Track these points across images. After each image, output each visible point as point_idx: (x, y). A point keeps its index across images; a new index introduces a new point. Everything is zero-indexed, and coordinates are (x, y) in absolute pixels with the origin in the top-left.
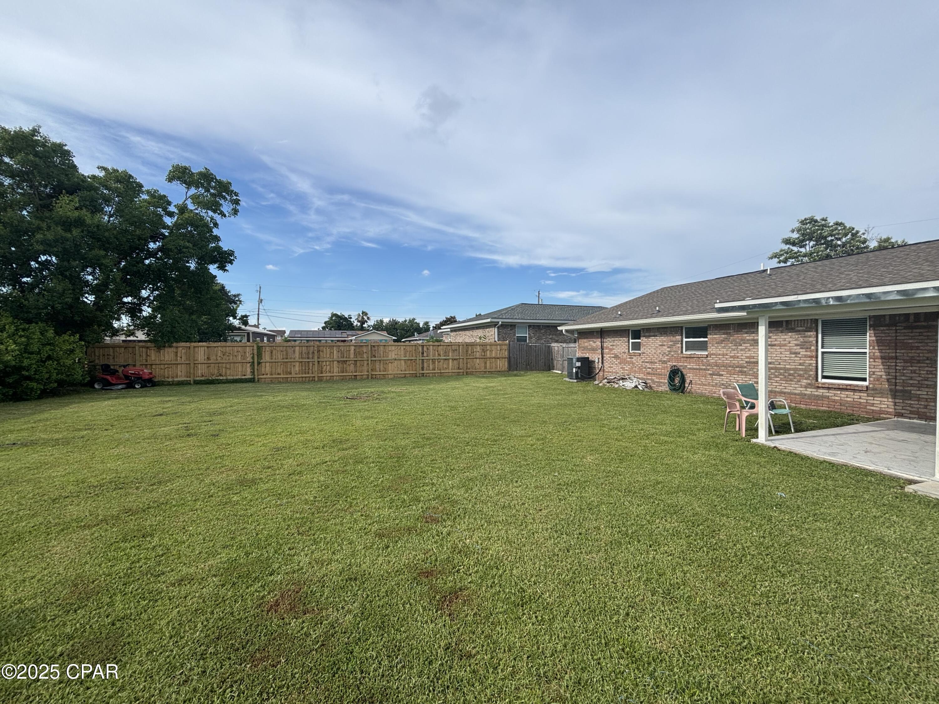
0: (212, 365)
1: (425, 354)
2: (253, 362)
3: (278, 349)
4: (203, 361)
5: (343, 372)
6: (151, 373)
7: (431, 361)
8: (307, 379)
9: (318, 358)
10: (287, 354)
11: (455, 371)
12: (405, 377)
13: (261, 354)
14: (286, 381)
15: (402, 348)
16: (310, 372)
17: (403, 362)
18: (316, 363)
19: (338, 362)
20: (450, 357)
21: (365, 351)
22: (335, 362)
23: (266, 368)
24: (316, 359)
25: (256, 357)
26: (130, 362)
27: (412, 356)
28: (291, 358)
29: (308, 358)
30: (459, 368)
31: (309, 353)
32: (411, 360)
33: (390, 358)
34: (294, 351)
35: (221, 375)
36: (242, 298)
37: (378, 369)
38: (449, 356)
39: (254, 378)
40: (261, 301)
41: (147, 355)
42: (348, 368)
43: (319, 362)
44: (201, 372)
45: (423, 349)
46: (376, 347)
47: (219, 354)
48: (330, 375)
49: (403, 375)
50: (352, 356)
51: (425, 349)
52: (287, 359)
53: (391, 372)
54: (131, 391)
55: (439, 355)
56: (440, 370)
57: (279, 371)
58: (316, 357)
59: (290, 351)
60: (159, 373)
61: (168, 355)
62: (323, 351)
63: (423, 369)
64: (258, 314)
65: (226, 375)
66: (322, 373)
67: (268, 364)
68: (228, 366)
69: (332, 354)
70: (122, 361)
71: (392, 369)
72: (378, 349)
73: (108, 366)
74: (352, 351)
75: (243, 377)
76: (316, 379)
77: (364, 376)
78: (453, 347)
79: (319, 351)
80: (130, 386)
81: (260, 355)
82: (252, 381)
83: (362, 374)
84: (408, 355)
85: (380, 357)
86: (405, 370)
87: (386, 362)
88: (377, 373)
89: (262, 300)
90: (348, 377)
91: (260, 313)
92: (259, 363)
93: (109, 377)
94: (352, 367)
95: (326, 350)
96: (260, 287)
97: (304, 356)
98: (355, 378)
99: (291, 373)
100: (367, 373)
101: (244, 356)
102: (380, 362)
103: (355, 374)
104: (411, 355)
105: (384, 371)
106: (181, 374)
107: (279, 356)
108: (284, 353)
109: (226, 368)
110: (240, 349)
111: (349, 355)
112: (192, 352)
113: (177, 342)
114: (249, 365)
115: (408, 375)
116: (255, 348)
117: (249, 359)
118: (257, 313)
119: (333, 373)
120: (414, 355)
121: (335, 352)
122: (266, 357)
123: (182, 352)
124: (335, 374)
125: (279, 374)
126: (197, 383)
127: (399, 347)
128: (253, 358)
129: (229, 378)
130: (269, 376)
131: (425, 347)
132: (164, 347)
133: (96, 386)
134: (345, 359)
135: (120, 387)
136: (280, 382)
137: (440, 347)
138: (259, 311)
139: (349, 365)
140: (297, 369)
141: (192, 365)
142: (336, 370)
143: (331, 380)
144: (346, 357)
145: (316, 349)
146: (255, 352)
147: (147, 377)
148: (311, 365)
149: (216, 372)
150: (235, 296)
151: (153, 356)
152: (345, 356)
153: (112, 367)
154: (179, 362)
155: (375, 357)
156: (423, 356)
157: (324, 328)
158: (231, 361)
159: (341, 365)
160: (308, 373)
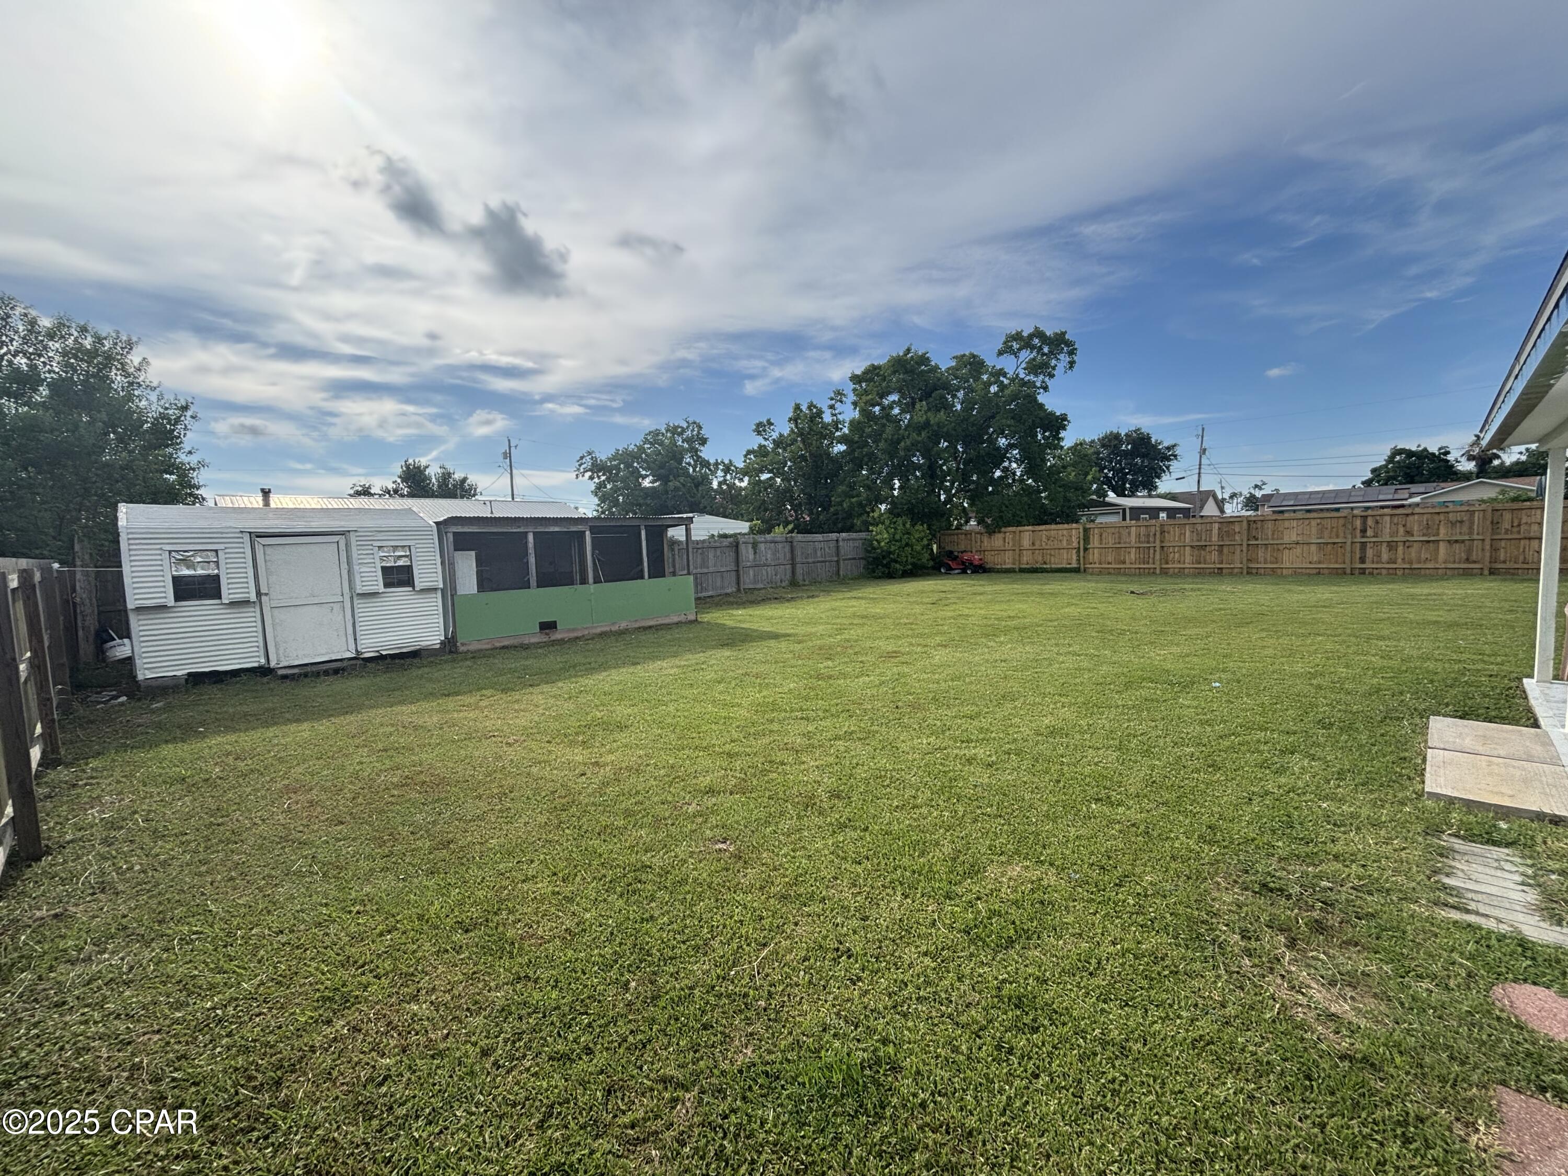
0: (1037, 552)
1: (1370, 532)
2: (1079, 548)
3: (1109, 530)
4: (1028, 547)
5: (1200, 563)
6: (981, 559)
7: (1385, 545)
8: (1147, 571)
9: (1162, 542)
10: (1120, 538)
11: (1456, 566)
12: (1319, 573)
13: (1089, 538)
14: (1118, 572)
15: (1314, 523)
16: (1151, 561)
17: (1313, 548)
18: (1158, 549)
19: (1192, 547)
20: (1441, 537)
21: (1237, 530)
22: (1187, 548)
23: (1094, 555)
24: (1158, 544)
25: (1082, 542)
26: (969, 549)
27: (1337, 537)
28: (1125, 543)
29: (1148, 542)
30: (1467, 560)
31: (1149, 535)
32: (1334, 543)
33: (1286, 539)
34: (1129, 533)
35: (1045, 563)
36: (1178, 451)
37: (1261, 559)
38: (1438, 534)
39: (1079, 568)
40: (1203, 451)
41: (981, 542)
42: (1208, 557)
43: (1162, 547)
44: (1027, 559)
45: (1364, 523)
46: (1259, 523)
47: (1044, 539)
48: (1179, 566)
49: (1315, 571)
50: (1215, 538)
51: (1370, 522)
52: (1119, 543)
53: (1288, 565)
54: (965, 575)
55: (1409, 533)
56: (1411, 563)
57: (1110, 559)
58: (1158, 542)
59: (1124, 532)
60: (991, 559)
61: (997, 541)
62: (1168, 533)
63: (1362, 560)
64: (1199, 473)
65: (1050, 563)
66: (1167, 563)
67: (1096, 551)
68: (1053, 552)
69: (1182, 537)
70: (962, 548)
71: (1289, 559)
72: (1262, 526)
73: (951, 552)
74: (1215, 531)
75: (1068, 566)
76: (1158, 571)
77: (1236, 570)
78: (1451, 515)
79: (1162, 532)
80: (964, 572)
81: (1086, 539)
82: (1077, 570)
83: (1232, 566)
84: (1326, 534)
85: (1267, 539)
86: (1320, 563)
87: (1278, 549)
88: (1259, 566)
89: (1205, 450)
90: (1208, 571)
91: (1202, 471)
92: (1086, 549)
93: (950, 563)
94: (1215, 556)
95: (1174, 531)
96: (1203, 429)
97: (1143, 539)
98: (1219, 573)
99: (1124, 563)
100: (1240, 566)
101: (1069, 542)
102: (1266, 549)
103: (1218, 566)
104: (1334, 534)
105: (1271, 563)
106: (1008, 561)
107: (1110, 541)
108: (1117, 536)
109: (1051, 555)
110: (1065, 532)
111: (1211, 537)
112: (1017, 538)
113: (1005, 527)
114: (1074, 551)
115: (1326, 571)
116: (1081, 530)
117: (1075, 545)
118: (1197, 471)
119: (1184, 563)
120: (1342, 535)
121: (1188, 534)
122: (1095, 542)
123: (1009, 536)
124: (1187, 565)
125: (1109, 563)
126: (1022, 571)
127: (1307, 522)
128: (1079, 543)
129: (1053, 566)
130: (1097, 566)
131: (1369, 518)
132: (994, 532)
133: (943, 570)
134: (1203, 543)
135: (957, 571)
136: (1109, 574)
137: (1411, 518)
138: (1200, 469)
139: (1210, 552)
140: (1133, 556)
141: (1017, 552)
142: (1188, 559)
143: (1181, 574)
144: (1205, 540)
145: (1158, 529)
146: (1082, 535)
147: (976, 563)
148: (1152, 551)
149: (1040, 558)
150: (1168, 448)
151: (986, 543)
152: (1203, 538)
153: (956, 554)
154: (1007, 548)
155: (1257, 539)
156: (1363, 537)
157: (1368, 483)
158: (1056, 546)
159: (1196, 552)
160: (1148, 563)
